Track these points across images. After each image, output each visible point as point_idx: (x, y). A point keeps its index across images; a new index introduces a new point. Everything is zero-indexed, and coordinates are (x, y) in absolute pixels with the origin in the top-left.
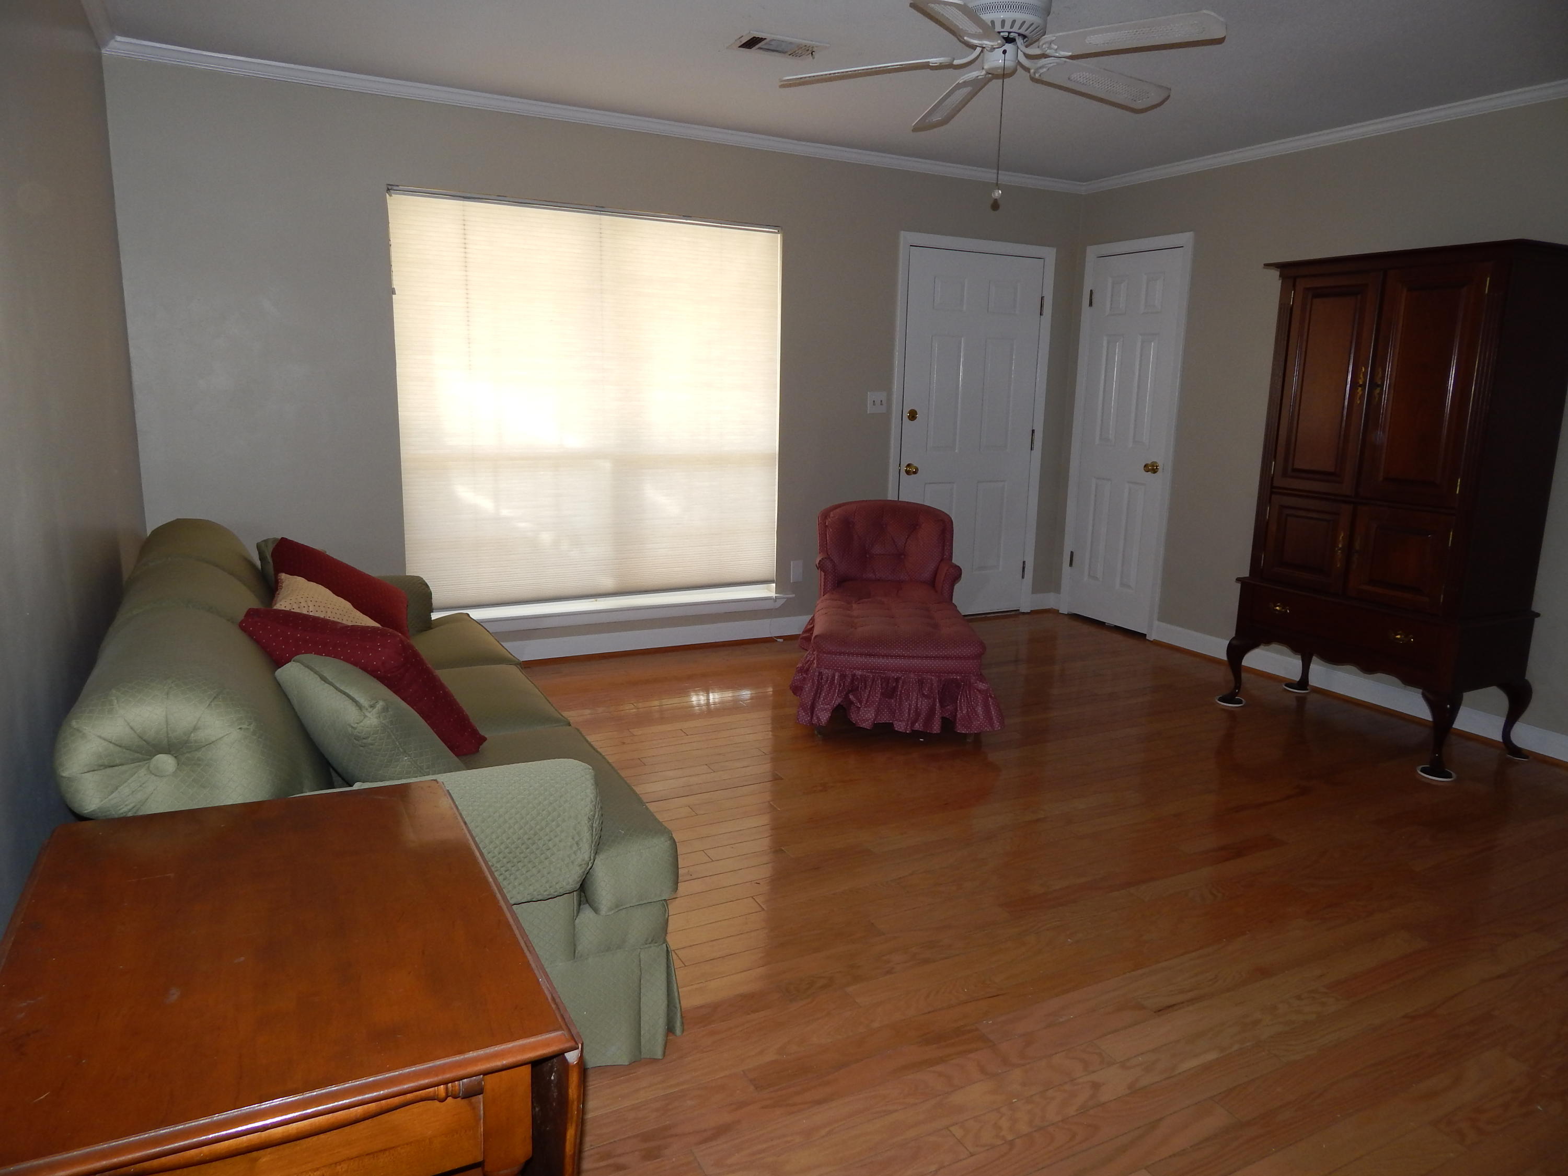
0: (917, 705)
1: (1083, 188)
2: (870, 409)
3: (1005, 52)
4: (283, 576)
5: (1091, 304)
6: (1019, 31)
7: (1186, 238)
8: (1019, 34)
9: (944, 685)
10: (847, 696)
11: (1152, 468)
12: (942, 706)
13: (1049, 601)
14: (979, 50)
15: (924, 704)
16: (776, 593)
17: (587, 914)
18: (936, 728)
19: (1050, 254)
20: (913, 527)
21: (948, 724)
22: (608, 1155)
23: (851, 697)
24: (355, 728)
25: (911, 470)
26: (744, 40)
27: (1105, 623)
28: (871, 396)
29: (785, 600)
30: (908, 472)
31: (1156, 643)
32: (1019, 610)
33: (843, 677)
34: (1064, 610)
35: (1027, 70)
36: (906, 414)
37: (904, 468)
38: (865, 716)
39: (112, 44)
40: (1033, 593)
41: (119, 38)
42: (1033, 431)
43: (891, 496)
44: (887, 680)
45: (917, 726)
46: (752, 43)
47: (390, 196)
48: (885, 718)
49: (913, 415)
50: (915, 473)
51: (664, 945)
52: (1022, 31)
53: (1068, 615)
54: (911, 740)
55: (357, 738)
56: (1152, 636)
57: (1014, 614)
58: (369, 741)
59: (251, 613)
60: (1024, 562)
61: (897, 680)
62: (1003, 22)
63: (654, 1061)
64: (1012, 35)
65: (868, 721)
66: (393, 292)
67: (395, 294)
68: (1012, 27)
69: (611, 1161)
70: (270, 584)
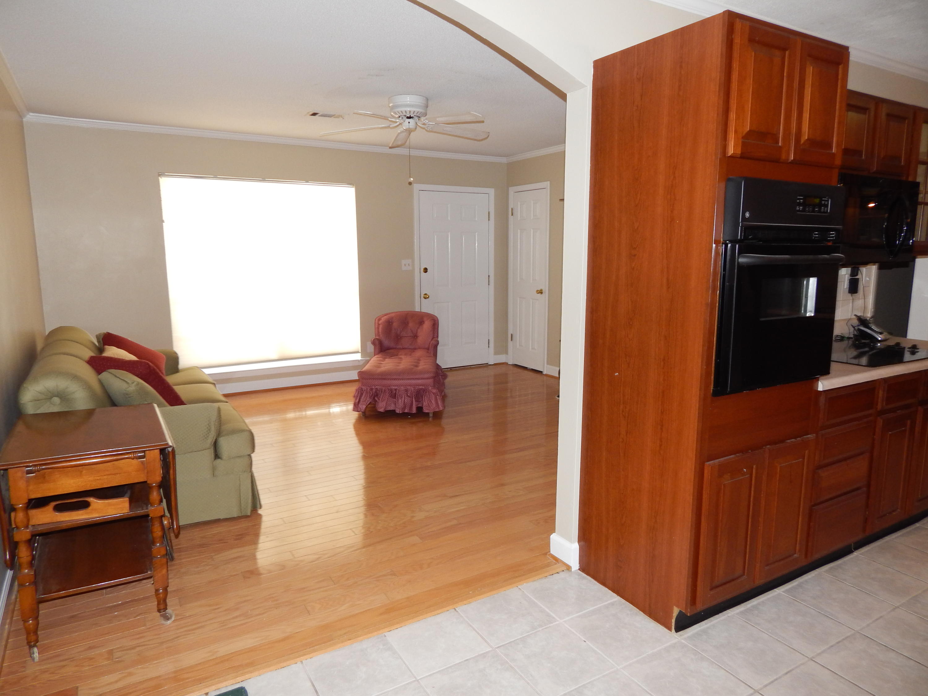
0: (404, 400)
2: (404, 268)
3: (409, 123)
4: (106, 347)
5: (512, 215)
7: (547, 184)
8: (414, 116)
9: (417, 391)
10: (374, 398)
11: (541, 292)
12: (416, 401)
13: (501, 359)
14: (398, 123)
15: (407, 400)
16: (361, 358)
17: (218, 461)
18: (414, 411)
19: (492, 191)
20: (421, 323)
21: (420, 409)
22: (222, 540)
23: (376, 398)
24: (126, 390)
25: (426, 297)
26: (311, 113)
27: (527, 368)
28: (404, 262)
29: (365, 361)
30: (425, 298)
31: (546, 375)
32: (488, 363)
33: (372, 389)
34: (510, 363)
35: (424, 128)
36: (422, 270)
37: (422, 296)
38: (381, 407)
39: (28, 116)
40: (494, 355)
41: (31, 114)
42: (489, 276)
43: (417, 309)
44: (391, 390)
45: (406, 411)
46: (314, 114)
47: (161, 178)
48: (391, 408)
49: (426, 270)
50: (428, 298)
51: (250, 473)
52: (415, 114)
53: (512, 365)
54: (404, 416)
55: (127, 394)
56: (545, 373)
57: (486, 365)
58: (131, 395)
59: (92, 358)
60: (489, 340)
61: (396, 390)
62: (406, 111)
63: (247, 517)
64: (411, 116)
65: (382, 408)
66: (163, 221)
67: (164, 222)
68: (410, 113)
70: (101, 350)
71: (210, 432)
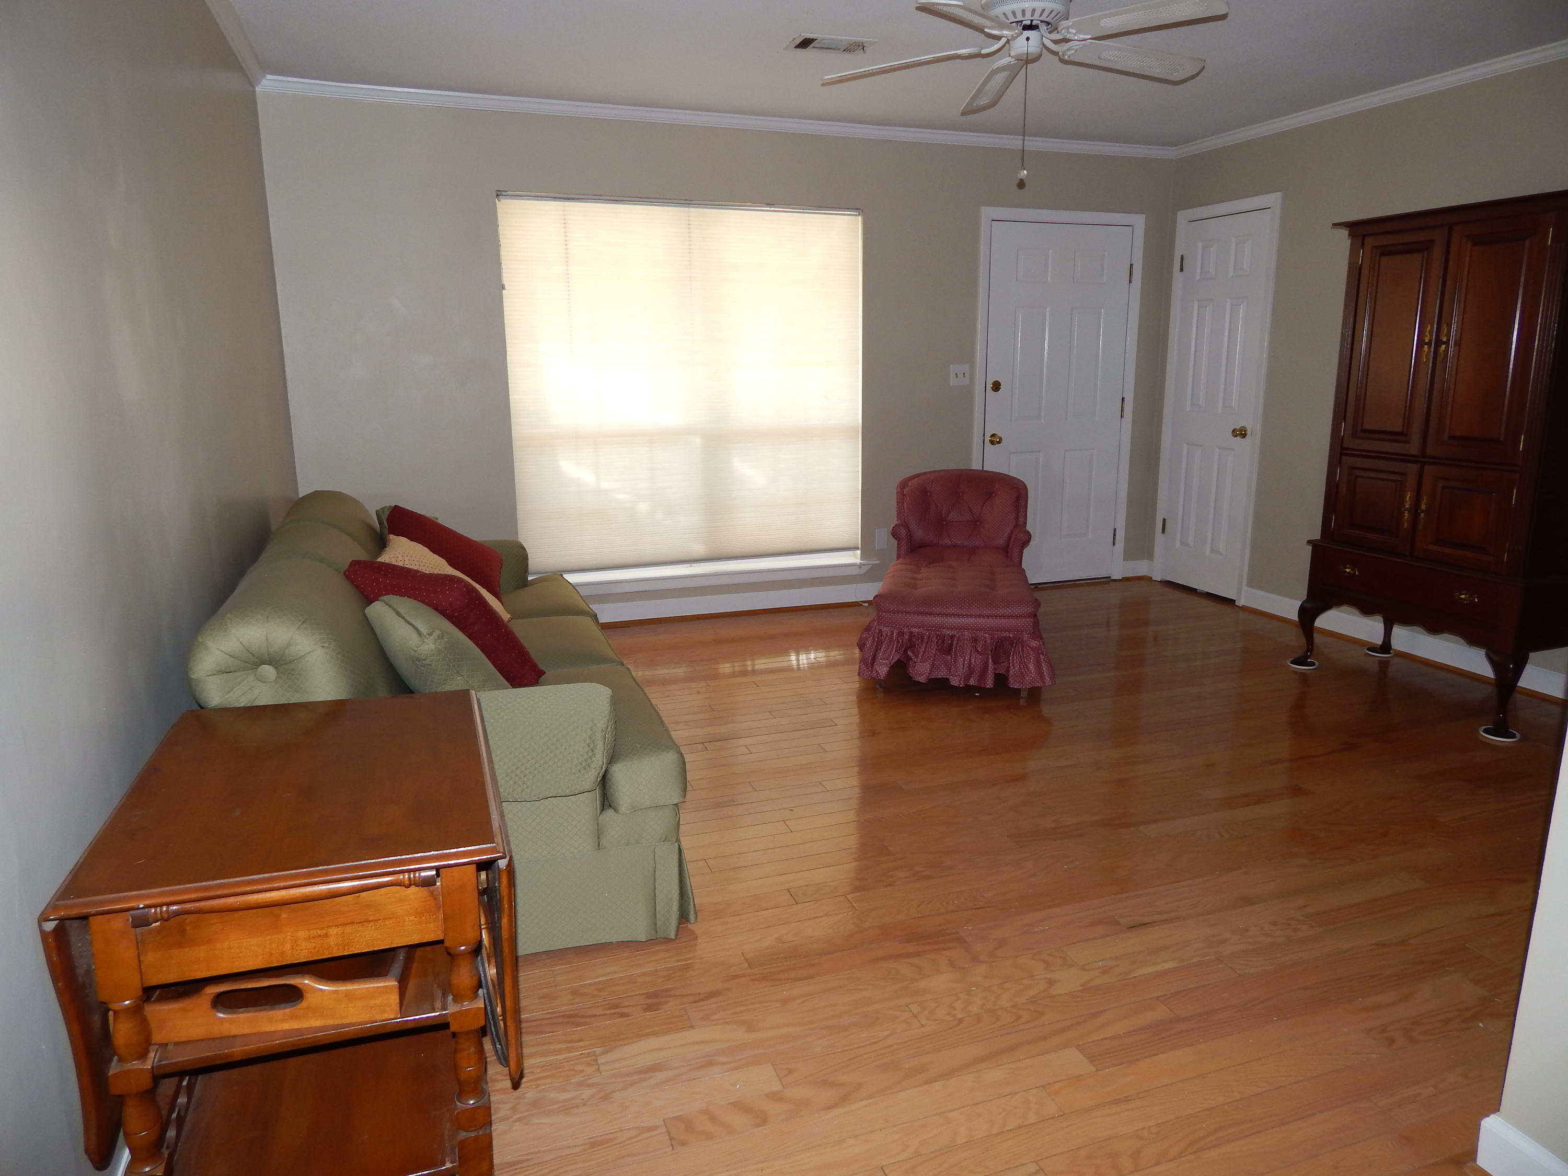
0: (970, 660)
1: (1171, 153)
2: (953, 382)
3: (1028, 39)
4: (392, 536)
5: (1182, 270)
6: (1041, 19)
7: (1273, 199)
8: (1042, 21)
9: (997, 642)
10: (905, 651)
11: (1241, 433)
12: (995, 662)
13: (1140, 568)
14: (1004, 40)
15: (977, 660)
16: (861, 560)
17: (610, 813)
18: (990, 684)
19: (1139, 221)
20: (989, 495)
21: (1001, 679)
22: (616, 1006)
23: (909, 653)
24: (416, 651)
25: (995, 440)
26: (798, 41)
27: (1197, 589)
28: (953, 369)
29: (871, 566)
30: (992, 442)
31: (1245, 609)
32: (1110, 577)
33: (901, 634)
34: (1157, 577)
35: (1055, 53)
36: (990, 385)
37: (988, 438)
38: (921, 671)
39: (264, 82)
40: (1124, 560)
41: (269, 77)
42: (1123, 399)
43: (976, 466)
44: (942, 638)
45: (972, 682)
46: (805, 43)
47: (499, 200)
48: (941, 673)
49: (996, 386)
50: (999, 443)
51: (677, 844)
52: (1043, 18)
53: (1161, 582)
54: (966, 693)
55: (418, 660)
56: (1241, 602)
57: (1106, 581)
58: (427, 662)
59: (354, 564)
60: (1115, 530)
61: (952, 637)
62: (1024, 11)
63: (668, 940)
64: (1035, 23)
65: (923, 675)
66: (503, 287)
67: (505, 289)
68: (1032, 15)
69: (616, 1011)
70: (382, 544)
71: (594, 755)
